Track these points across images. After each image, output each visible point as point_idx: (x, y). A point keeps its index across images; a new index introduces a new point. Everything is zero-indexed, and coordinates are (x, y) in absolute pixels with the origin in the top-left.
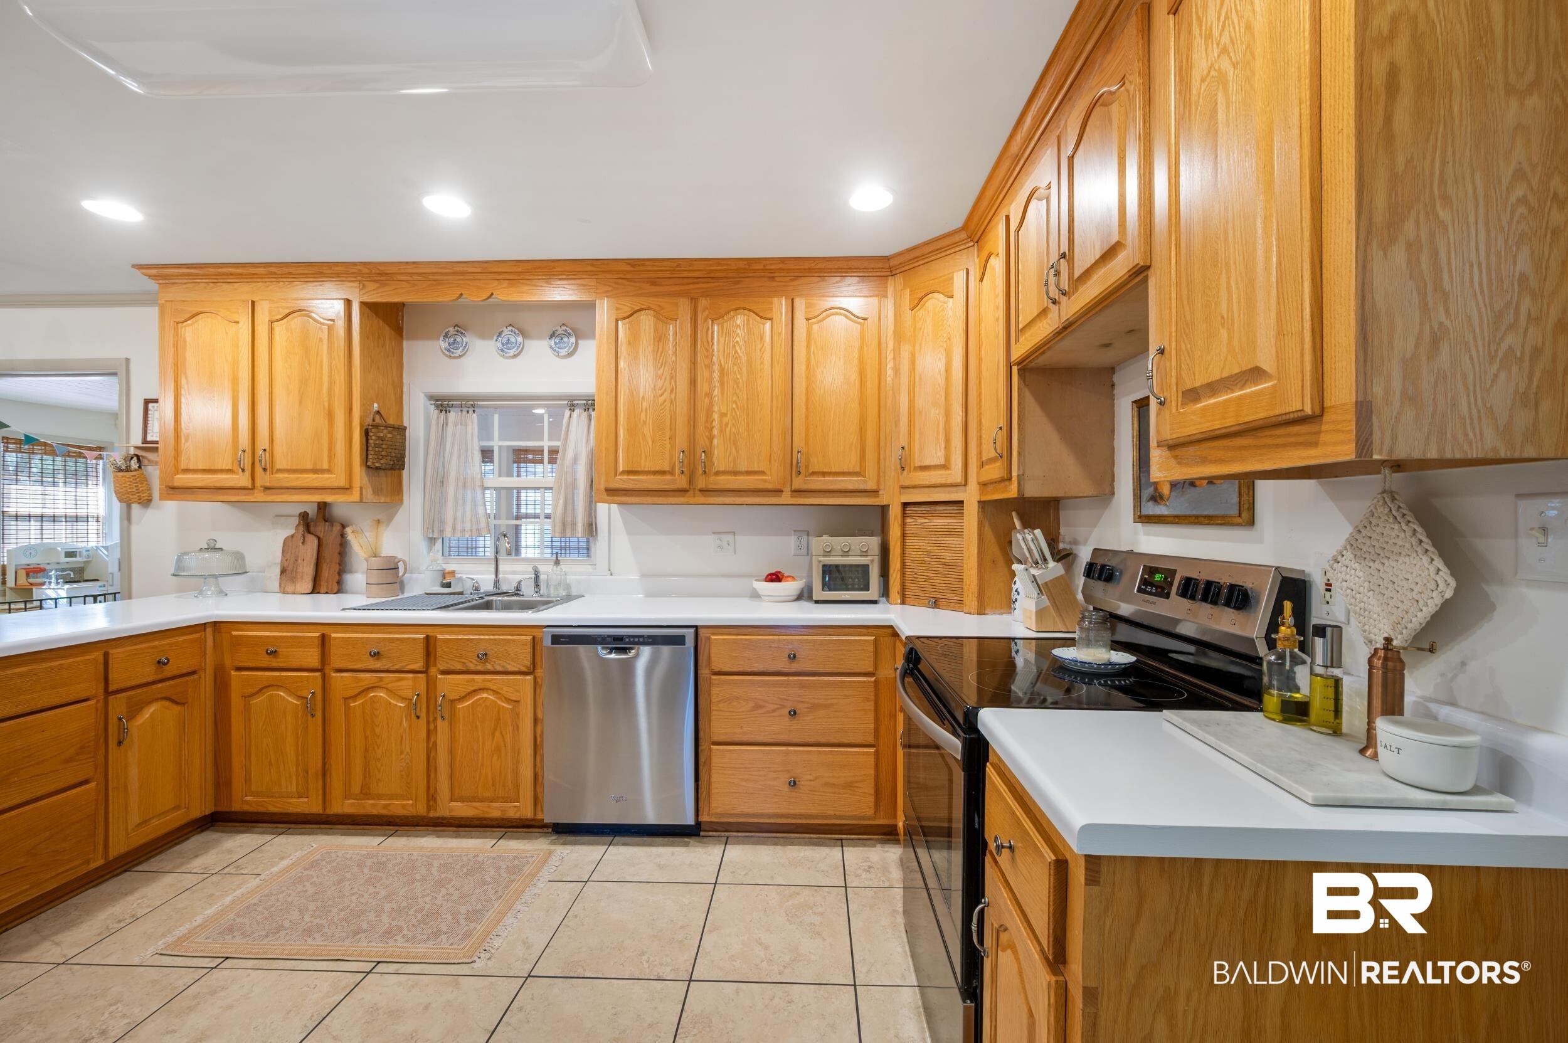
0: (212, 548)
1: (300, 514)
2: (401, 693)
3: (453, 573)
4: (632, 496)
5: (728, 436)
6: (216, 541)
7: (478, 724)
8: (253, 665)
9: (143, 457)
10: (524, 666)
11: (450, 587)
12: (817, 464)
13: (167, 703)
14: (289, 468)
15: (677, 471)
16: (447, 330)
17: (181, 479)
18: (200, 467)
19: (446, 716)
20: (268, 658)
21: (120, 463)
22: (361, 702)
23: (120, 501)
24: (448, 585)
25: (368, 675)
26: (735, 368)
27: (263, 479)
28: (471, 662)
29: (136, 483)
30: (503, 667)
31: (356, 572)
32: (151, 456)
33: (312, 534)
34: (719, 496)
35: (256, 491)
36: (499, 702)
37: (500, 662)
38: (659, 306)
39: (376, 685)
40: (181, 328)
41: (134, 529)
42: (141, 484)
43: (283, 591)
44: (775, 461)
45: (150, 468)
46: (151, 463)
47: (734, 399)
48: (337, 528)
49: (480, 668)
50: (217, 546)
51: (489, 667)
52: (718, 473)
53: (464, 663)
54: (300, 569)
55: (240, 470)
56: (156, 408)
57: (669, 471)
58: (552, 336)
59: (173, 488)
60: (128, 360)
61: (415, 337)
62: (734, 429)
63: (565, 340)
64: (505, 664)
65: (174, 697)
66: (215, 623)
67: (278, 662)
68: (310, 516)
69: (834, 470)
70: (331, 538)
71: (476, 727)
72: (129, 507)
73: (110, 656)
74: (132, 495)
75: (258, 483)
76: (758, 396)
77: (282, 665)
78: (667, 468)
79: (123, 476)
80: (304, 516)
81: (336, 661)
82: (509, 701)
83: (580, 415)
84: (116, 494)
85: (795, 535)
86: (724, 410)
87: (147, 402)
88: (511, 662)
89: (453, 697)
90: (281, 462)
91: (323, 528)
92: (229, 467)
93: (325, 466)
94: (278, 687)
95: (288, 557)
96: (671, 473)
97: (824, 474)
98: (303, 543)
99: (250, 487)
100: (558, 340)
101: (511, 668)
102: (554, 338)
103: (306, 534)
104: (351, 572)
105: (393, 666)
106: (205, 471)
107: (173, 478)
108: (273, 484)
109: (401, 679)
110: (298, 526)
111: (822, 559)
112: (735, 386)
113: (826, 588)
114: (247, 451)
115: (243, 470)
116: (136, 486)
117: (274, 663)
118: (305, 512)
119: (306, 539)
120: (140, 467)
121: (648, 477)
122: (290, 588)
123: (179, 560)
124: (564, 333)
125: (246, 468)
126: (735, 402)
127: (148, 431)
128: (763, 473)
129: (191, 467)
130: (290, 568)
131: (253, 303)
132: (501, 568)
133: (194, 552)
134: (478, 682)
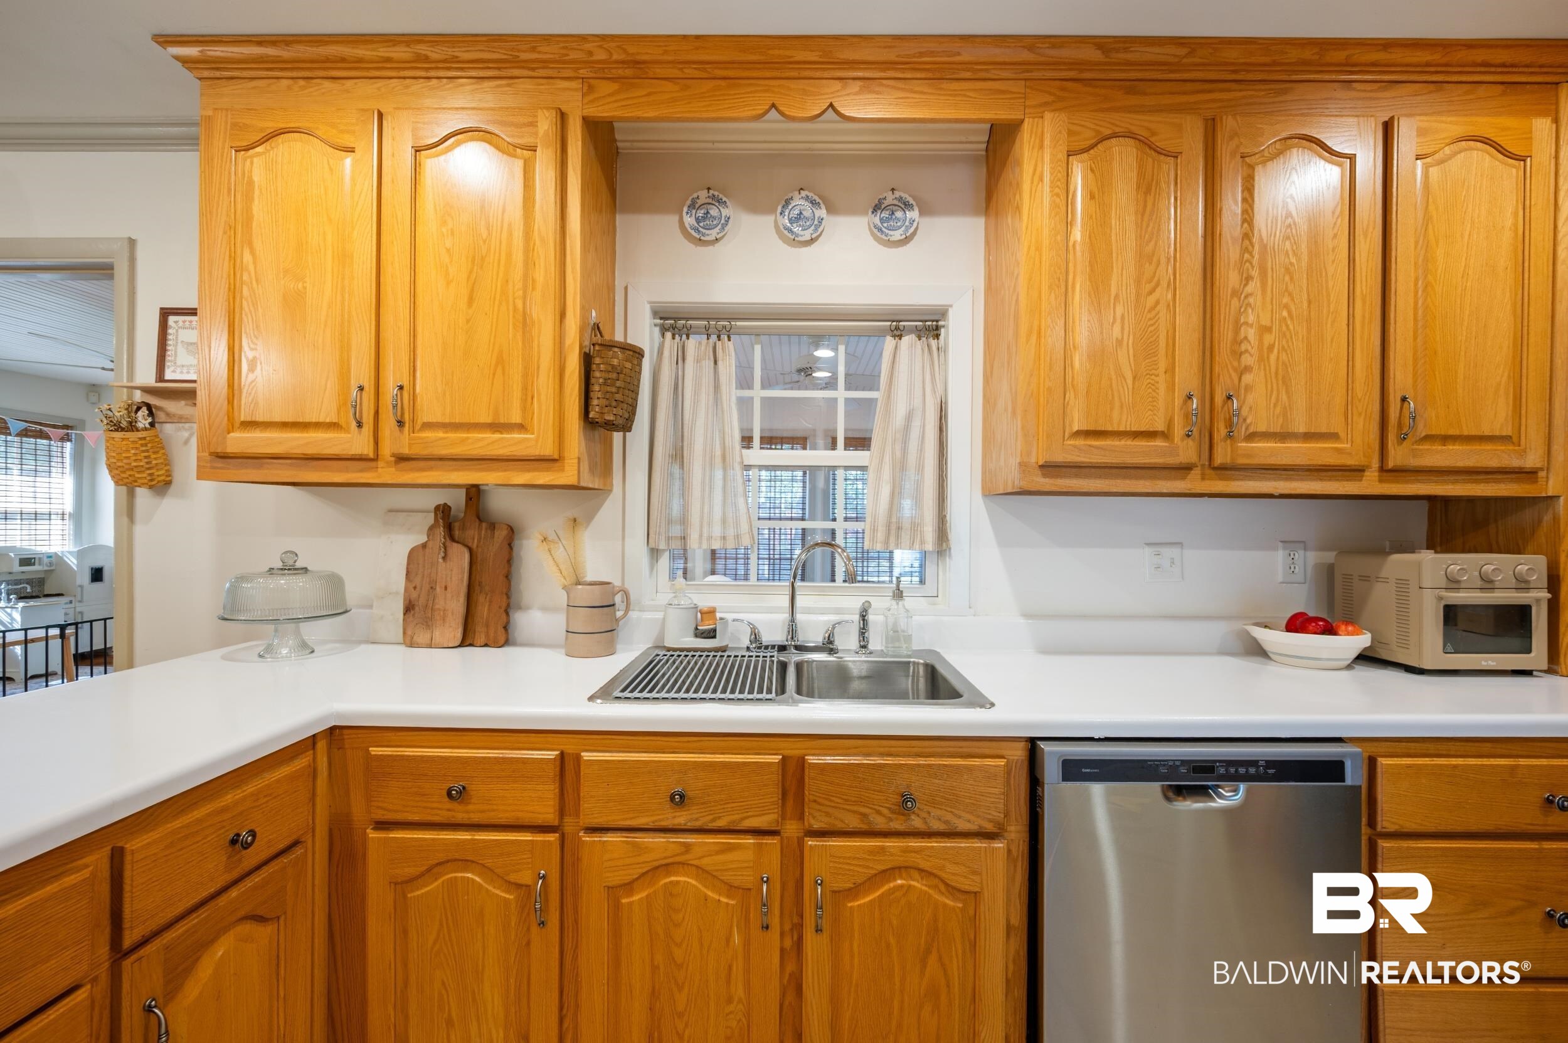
0: (290, 568)
1: (437, 508)
2: (727, 877)
3: (711, 612)
4: (1086, 477)
5: (1273, 370)
6: (296, 555)
7: (892, 941)
8: (416, 818)
9: (159, 408)
10: (990, 821)
11: (714, 637)
12: (1434, 421)
13: (248, 928)
14: (447, 421)
15: (1178, 431)
16: (695, 195)
17: (239, 441)
18: (277, 419)
19: (825, 924)
20: (448, 804)
21: (119, 414)
22: (644, 894)
23: (117, 483)
24: (711, 634)
25: (659, 839)
26: (1288, 243)
27: (393, 441)
28: (879, 812)
29: (147, 451)
30: (946, 822)
31: (528, 608)
32: (171, 406)
33: (458, 542)
34: (1251, 478)
35: (380, 464)
36: (937, 896)
37: (939, 813)
38: (1148, 129)
39: (677, 859)
40: (245, 160)
41: (139, 530)
42: (154, 453)
43: (410, 642)
44: (1360, 414)
45: (168, 428)
46: (173, 418)
47: (1285, 300)
48: (501, 534)
49: (897, 825)
50: (299, 565)
51: (917, 823)
52: (1251, 437)
53: (864, 816)
54: (440, 604)
55: (354, 424)
56: (181, 324)
57: (1163, 433)
58: (876, 208)
59: (223, 457)
60: (132, 243)
61: (636, 208)
62: (1284, 356)
63: (899, 214)
64: (949, 817)
65: (259, 912)
66: (333, 729)
67: (467, 812)
68: (452, 513)
69: (1466, 433)
70: (493, 548)
71: (888, 946)
72: (131, 494)
73: (128, 858)
74: (139, 472)
75: (386, 450)
76: (1328, 295)
77: (476, 818)
78: (1160, 426)
79: (123, 439)
80: (443, 511)
81: (593, 811)
82: (953, 890)
83: (911, 346)
84: (110, 471)
85: (1285, 549)
86: (1266, 321)
87: (165, 314)
88: (963, 814)
89: (836, 886)
90: (430, 408)
91: (476, 533)
92: (332, 418)
93: (516, 418)
94: (466, 863)
95: (417, 581)
96: (1165, 435)
97: (1446, 439)
98: (444, 558)
99: (371, 455)
100: (885, 214)
101: (962, 826)
102: (879, 212)
103: (449, 543)
104: (519, 608)
105: (713, 820)
106: (285, 425)
107: (225, 438)
108: (417, 450)
109: (730, 848)
110: (431, 529)
111: (1444, 593)
112: (1287, 278)
113: (1449, 648)
114: (366, 388)
115: (360, 425)
116: (146, 457)
117: (460, 813)
118: (445, 504)
119: (450, 551)
120: (152, 424)
121: (1123, 442)
122: (422, 636)
123: (233, 591)
124: (896, 202)
125: (364, 420)
126: (1286, 306)
127: (167, 364)
128: (1333, 436)
129: (259, 418)
130: (422, 601)
131: (381, 116)
132: (800, 601)
133: (260, 575)
134: (892, 855)
